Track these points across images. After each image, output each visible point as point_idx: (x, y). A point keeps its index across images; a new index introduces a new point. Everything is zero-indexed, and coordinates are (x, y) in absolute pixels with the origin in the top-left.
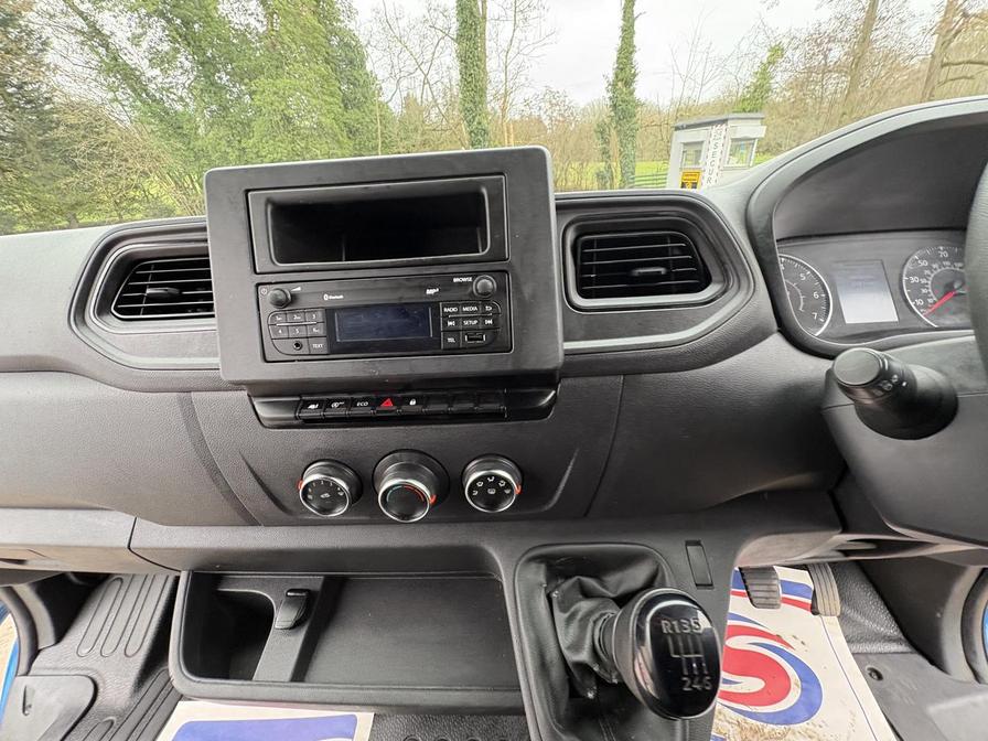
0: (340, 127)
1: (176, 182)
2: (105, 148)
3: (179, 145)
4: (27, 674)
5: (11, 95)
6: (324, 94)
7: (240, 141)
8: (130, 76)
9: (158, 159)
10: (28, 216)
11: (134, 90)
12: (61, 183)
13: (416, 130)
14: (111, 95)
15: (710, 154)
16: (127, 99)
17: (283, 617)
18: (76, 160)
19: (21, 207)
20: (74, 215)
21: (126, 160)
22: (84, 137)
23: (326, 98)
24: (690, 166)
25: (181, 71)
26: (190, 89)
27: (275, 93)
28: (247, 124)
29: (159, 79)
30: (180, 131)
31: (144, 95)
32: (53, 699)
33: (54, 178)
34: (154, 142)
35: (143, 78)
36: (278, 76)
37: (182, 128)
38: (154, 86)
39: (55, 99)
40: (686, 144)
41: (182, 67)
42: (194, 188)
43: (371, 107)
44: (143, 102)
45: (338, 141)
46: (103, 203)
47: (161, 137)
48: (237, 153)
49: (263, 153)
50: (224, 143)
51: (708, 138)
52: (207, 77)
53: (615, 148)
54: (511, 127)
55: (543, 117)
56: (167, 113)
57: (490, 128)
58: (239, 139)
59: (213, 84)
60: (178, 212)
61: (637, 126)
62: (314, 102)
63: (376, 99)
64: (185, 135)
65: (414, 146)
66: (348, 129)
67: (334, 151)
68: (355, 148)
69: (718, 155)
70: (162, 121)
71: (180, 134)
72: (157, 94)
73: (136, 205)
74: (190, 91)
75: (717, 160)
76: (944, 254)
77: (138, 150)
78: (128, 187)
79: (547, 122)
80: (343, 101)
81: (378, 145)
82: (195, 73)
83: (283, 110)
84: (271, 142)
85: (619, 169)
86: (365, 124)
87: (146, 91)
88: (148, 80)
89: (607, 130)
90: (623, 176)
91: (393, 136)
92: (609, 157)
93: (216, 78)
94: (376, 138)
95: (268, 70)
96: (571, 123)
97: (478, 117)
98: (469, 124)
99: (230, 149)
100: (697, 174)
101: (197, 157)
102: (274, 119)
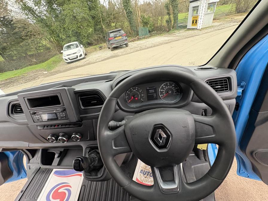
0: (89, 17)
1: (49, 40)
2: (29, 33)
3: (48, 29)
4: (29, 163)
5: (2, 20)
6: (83, 7)
7: (63, 26)
8: (30, 10)
9: (43, 34)
10: (15, 54)
11: (32, 14)
12: (21, 44)
13: (111, 14)
14: (27, 17)
15: (201, 10)
16: (31, 17)
17: (56, 156)
18: (23, 38)
19: (13, 52)
20: (26, 53)
21: (35, 36)
22: (23, 30)
23: (84, 8)
24: (195, 15)
25: (43, 6)
26: (47, 11)
27: (70, 9)
28: (64, 20)
29: (38, 10)
30: (47, 25)
31: (35, 15)
32: (34, 167)
33: (19, 43)
34: (41, 29)
35: (34, 10)
36: (70, 4)
37: (47, 24)
38: (37, 12)
39: (14, 20)
40: (193, 7)
41: (43, 5)
42: (54, 41)
43: (98, 9)
44: (36, 17)
45: (90, 22)
46: (32, 48)
47: (42, 27)
48: (63, 29)
49: (70, 29)
50: (59, 27)
51: (200, 4)
52: (50, 7)
53: (171, 11)
54: (139, 9)
55: (151, 2)
56: (43, 20)
57: (132, 11)
58: (62, 25)
59: (52, 9)
60: (51, 48)
61: (178, 3)
62: (81, 10)
63: (98, 5)
64: (49, 26)
65: (111, 19)
66: (92, 17)
67: (89, 25)
68: (95, 23)
69: (204, 10)
70: (42, 22)
71: (47, 26)
72: (39, 14)
73: (41, 48)
74: (47, 12)
75: (203, 11)
76: (169, 84)
77: (37, 32)
78: (37, 43)
79: (152, 4)
80: (89, 8)
81: (101, 21)
82: (47, 6)
83: (73, 14)
84: (71, 25)
85: (173, 18)
86: (96, 14)
87: (36, 14)
88: (35, 10)
89: (169, 6)
90: (174, 21)
91: (105, 17)
92: (170, 15)
93: (53, 6)
94: (100, 19)
95: (66, 2)
96: (160, 3)
97: (128, 8)
98: (126, 10)
99: (61, 28)
100: (197, 17)
101: (53, 32)
102: (71, 18)
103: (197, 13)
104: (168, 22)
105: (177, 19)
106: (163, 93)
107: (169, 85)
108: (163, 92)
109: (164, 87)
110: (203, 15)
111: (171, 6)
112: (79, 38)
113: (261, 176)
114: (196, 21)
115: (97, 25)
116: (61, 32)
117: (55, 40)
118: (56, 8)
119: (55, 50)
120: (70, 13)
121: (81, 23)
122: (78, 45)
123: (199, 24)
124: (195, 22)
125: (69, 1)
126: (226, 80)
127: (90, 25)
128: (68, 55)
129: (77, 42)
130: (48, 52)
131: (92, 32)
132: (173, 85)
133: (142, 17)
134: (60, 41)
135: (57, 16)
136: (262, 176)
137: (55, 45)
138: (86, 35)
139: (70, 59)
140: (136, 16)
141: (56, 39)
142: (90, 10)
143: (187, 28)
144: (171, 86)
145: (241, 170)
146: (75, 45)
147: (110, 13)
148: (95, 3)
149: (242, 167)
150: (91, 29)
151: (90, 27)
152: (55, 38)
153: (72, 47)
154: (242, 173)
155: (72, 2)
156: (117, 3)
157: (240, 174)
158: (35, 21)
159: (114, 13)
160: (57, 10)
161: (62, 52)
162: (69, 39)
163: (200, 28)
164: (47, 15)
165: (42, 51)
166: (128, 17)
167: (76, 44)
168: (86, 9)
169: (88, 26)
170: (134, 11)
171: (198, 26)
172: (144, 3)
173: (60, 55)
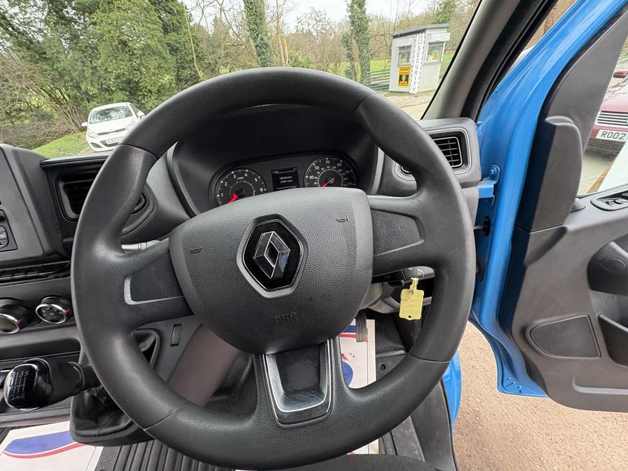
0: (163, 47)
1: (50, 95)
3: (46, 67)
6: (148, 22)
7: (91, 61)
9: (31, 78)
13: (220, 46)
15: (416, 54)
21: (7, 81)
23: (149, 25)
24: (404, 64)
26: (46, 22)
27: (111, 24)
28: (95, 48)
29: (20, 16)
30: (44, 56)
31: (10, 29)
34: (26, 65)
35: (7, 15)
36: (111, 10)
37: (45, 53)
38: (16, 21)
40: (401, 48)
42: (64, 98)
43: (185, 30)
44: (11, 34)
45: (164, 58)
47: (31, 61)
48: (91, 71)
49: (110, 70)
50: (79, 63)
51: (414, 43)
52: (57, 12)
53: (356, 53)
54: (285, 40)
55: (312, 30)
56: (32, 43)
57: (270, 43)
58: (90, 59)
59: (62, 17)
60: (56, 117)
61: (369, 36)
62: (141, 29)
63: (188, 24)
64: (49, 58)
65: (219, 58)
66: (170, 48)
67: (162, 65)
68: (177, 63)
69: (421, 55)
70: (28, 49)
71: (45, 58)
72: (21, 28)
73: (23, 113)
74: (47, 24)
75: (420, 58)
76: (328, 162)
77: (15, 72)
78: (13, 101)
79: (315, 34)
80: (164, 26)
81: (193, 58)
82: (47, 9)
83: (118, 37)
84: (114, 61)
85: (359, 67)
86: (182, 43)
87: (11, 25)
88: (11, 17)
89: (350, 40)
90: (362, 73)
91: (204, 51)
92: (352, 59)
93: (64, 13)
94: (192, 54)
95: (102, 5)
96: (331, 35)
97: (260, 35)
98: (255, 39)
99: (85, 68)
100: (408, 69)
101: (62, 76)
102: (113, 44)
103: (408, 61)
104: (350, 74)
105: (369, 71)
106: (315, 183)
107: (328, 165)
108: (314, 180)
109: (317, 168)
110: (420, 65)
111: (354, 41)
112: (135, 94)
113: (544, 384)
114: (407, 76)
115: (184, 68)
116: (84, 77)
117: (66, 96)
118: (74, 17)
119: (65, 120)
120: (112, 32)
121: (141, 60)
122: (130, 111)
123: (413, 84)
124: (404, 78)
125: (109, 3)
126: (455, 140)
127: (166, 66)
128: (100, 134)
129: (129, 103)
130: (45, 125)
131: (171, 84)
132: (339, 165)
133: (292, 59)
134: (82, 99)
135: (75, 37)
136: (546, 384)
137: (66, 108)
138: (154, 89)
139: (106, 145)
140: (279, 55)
141: (72, 93)
142: (168, 32)
143: (390, 90)
144: (335, 167)
145: (505, 380)
146: (122, 111)
147: (217, 43)
148: (179, 17)
149: (507, 371)
150: (168, 77)
151: (166, 70)
152: (67, 90)
153: (113, 114)
154: (507, 386)
155: (118, 8)
156: (233, 24)
157: (503, 389)
158: (9, 44)
159: (228, 44)
160: (75, 23)
161: (84, 124)
162: (106, 94)
163: (416, 92)
164: (45, 31)
165: (27, 122)
166: (259, 55)
167: (126, 109)
168: (154, 26)
169: (159, 67)
170: (273, 43)
171: (412, 87)
172: (297, 31)
173: (80, 133)
